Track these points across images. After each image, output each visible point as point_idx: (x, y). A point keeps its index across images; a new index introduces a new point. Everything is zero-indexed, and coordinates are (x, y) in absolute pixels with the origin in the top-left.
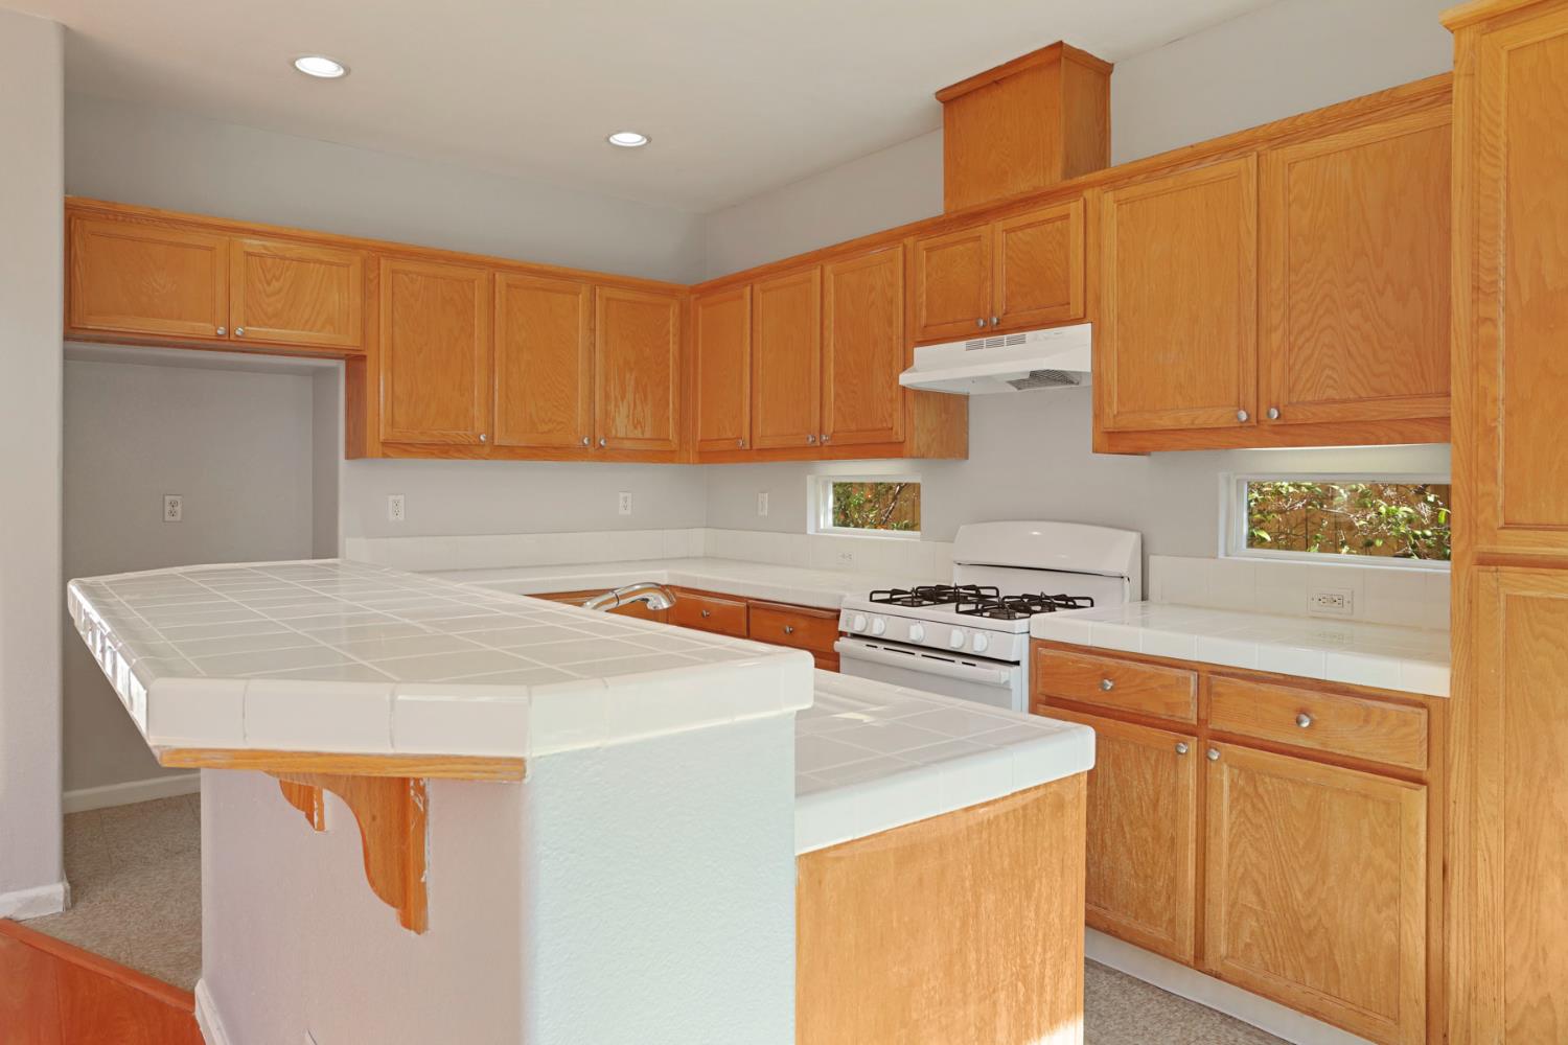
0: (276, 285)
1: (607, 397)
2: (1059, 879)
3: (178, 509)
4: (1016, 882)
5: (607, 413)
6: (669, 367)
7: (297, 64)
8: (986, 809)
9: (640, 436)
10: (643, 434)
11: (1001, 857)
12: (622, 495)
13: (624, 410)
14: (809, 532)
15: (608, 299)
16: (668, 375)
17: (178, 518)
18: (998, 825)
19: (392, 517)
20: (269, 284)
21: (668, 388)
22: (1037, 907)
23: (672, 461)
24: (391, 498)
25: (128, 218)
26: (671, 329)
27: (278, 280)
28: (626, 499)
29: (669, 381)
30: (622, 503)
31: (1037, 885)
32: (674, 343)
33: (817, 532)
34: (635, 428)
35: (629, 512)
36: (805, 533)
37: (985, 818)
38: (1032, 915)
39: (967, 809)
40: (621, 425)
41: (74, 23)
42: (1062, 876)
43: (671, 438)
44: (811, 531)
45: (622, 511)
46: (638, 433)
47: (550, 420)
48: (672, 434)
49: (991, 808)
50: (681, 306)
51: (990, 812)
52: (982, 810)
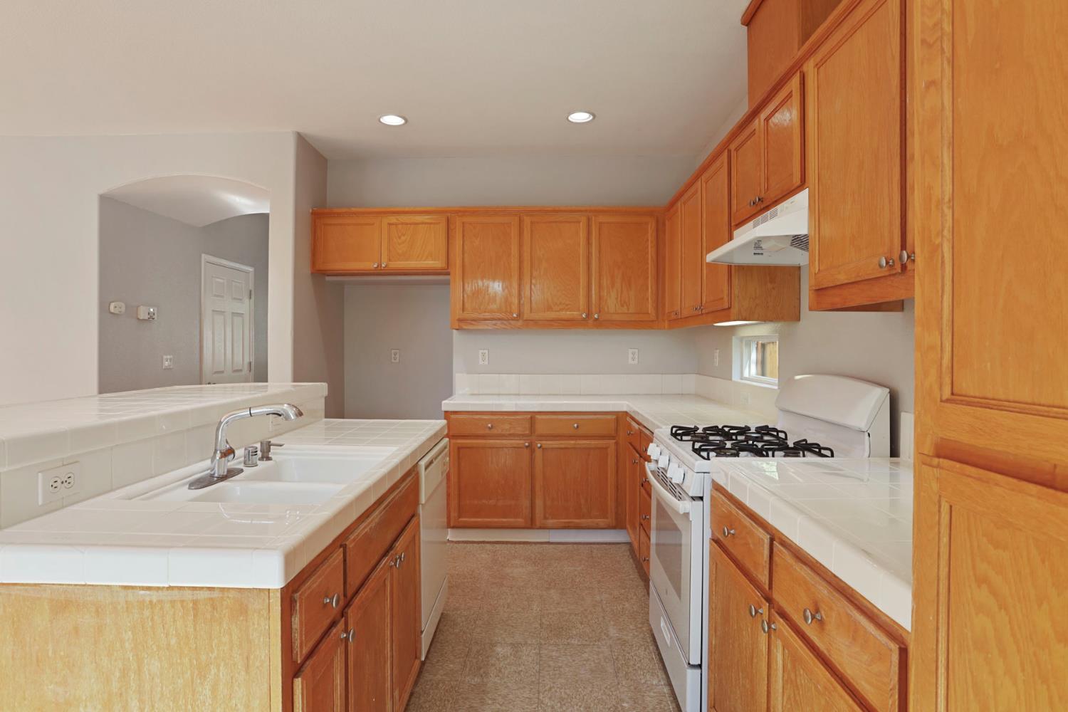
0: (403, 238)
1: (600, 287)
2: (243, 673)
3: (398, 356)
4: (186, 661)
5: (600, 298)
6: (648, 263)
7: (381, 120)
8: (148, 592)
9: (626, 311)
10: (628, 310)
11: (167, 635)
12: (630, 351)
13: (613, 294)
14: (733, 379)
15: (600, 223)
16: (648, 268)
17: (397, 361)
18: (162, 608)
19: (481, 362)
20: (400, 238)
21: (648, 277)
22: (214, 689)
23: (651, 328)
24: (481, 351)
25: (339, 215)
26: (650, 239)
27: (404, 236)
28: (633, 354)
29: (648, 273)
30: (631, 356)
31: (213, 671)
32: (651, 247)
33: (742, 379)
34: (622, 306)
35: (636, 362)
36: (731, 380)
37: (148, 599)
38: (208, 693)
39: (126, 588)
40: (612, 303)
41: (301, 131)
42: (247, 671)
43: (650, 312)
44: (736, 377)
45: (630, 361)
46: (625, 309)
47: (560, 304)
48: (650, 308)
49: (153, 593)
50: (657, 222)
51: (154, 596)
52: (142, 592)
